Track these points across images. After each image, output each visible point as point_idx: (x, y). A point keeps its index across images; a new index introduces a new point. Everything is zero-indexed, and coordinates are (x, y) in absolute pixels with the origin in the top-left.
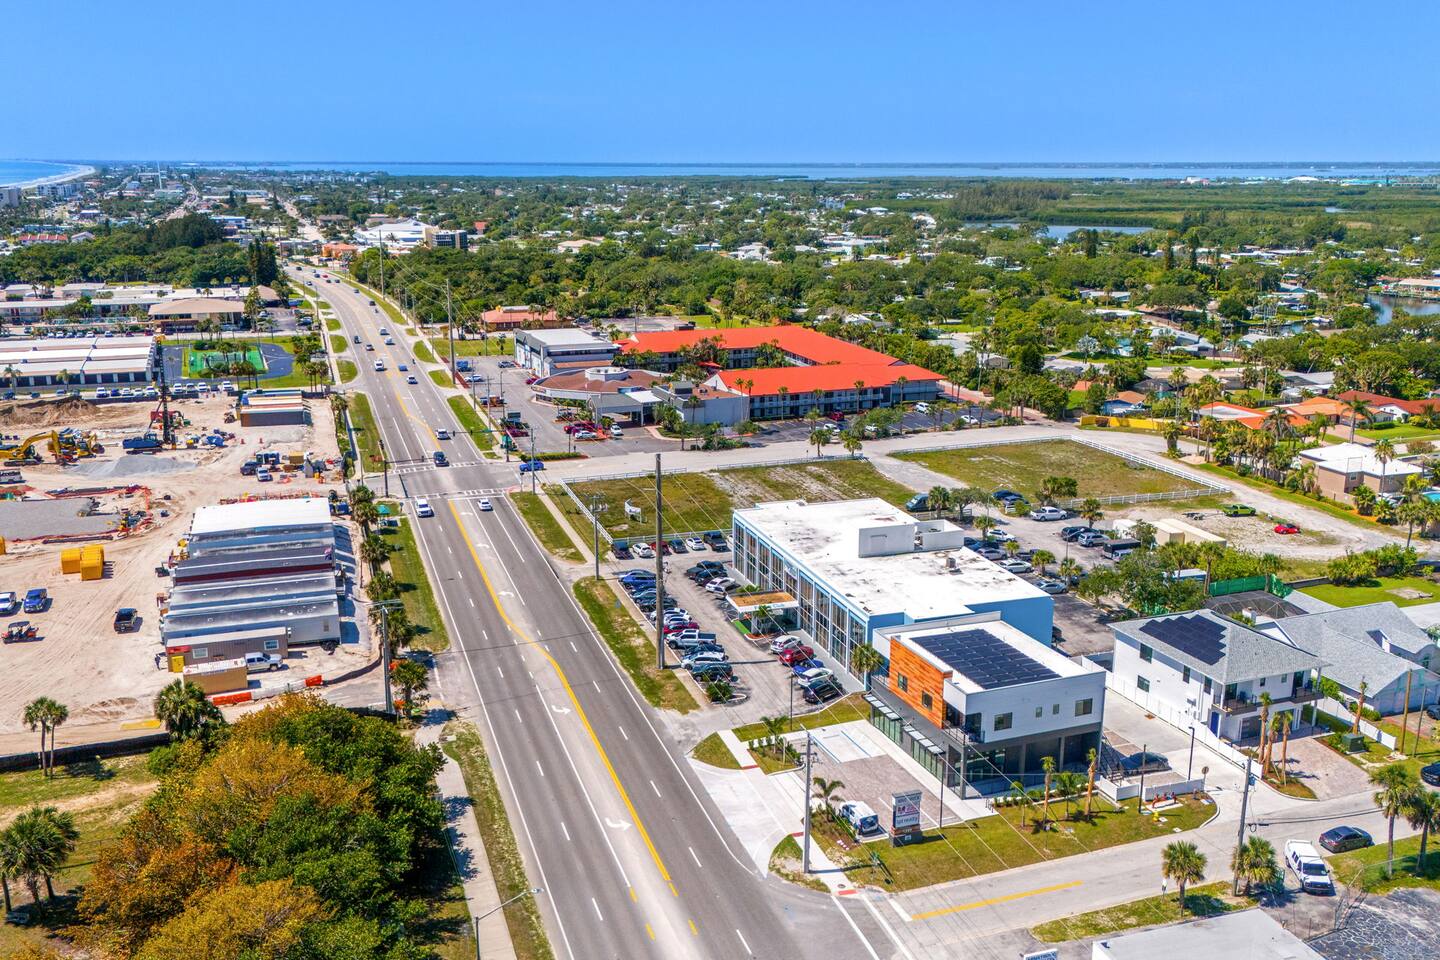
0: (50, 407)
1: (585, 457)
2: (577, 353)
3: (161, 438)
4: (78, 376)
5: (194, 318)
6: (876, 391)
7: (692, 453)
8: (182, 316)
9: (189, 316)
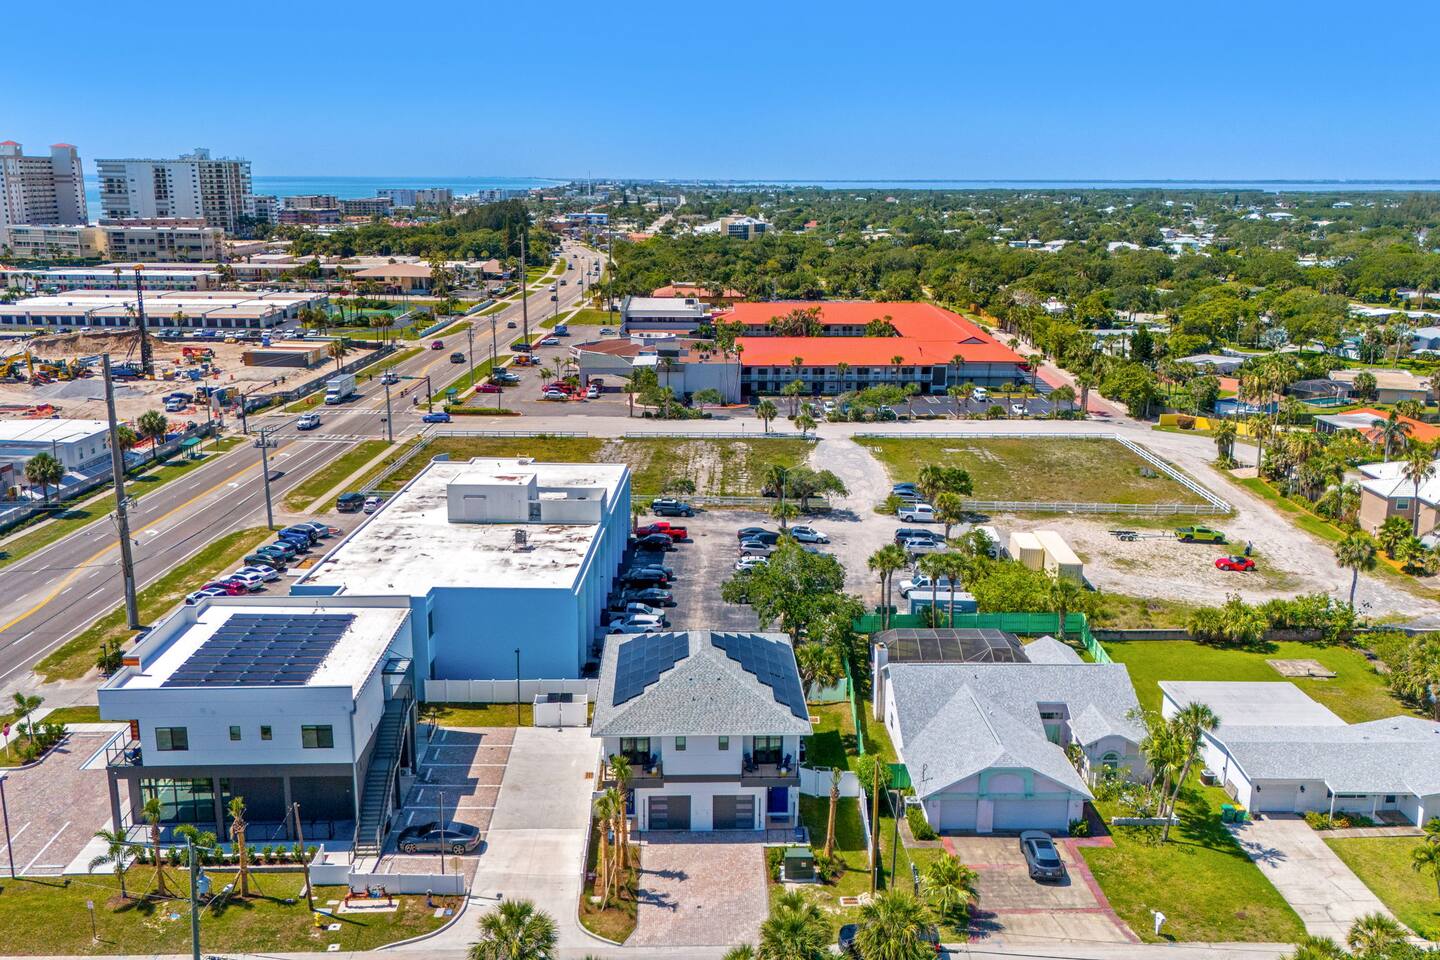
0: (113, 338)
1: (517, 415)
2: (660, 320)
3: (141, 368)
4: (200, 319)
5: (387, 281)
6: (926, 370)
7: (645, 420)
8: (377, 279)
9: (382, 279)
